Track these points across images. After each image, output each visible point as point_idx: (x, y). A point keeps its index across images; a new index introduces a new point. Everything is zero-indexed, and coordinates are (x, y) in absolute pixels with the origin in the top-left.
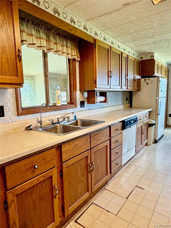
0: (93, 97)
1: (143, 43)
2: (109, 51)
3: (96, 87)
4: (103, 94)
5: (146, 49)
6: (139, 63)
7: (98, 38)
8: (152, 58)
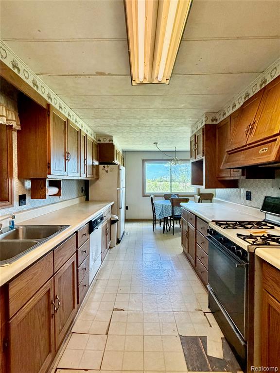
0: (42, 189)
1: (105, 123)
2: (66, 124)
3: (50, 174)
4: (56, 184)
5: (106, 131)
6: (97, 146)
7: (52, 103)
8: (111, 142)
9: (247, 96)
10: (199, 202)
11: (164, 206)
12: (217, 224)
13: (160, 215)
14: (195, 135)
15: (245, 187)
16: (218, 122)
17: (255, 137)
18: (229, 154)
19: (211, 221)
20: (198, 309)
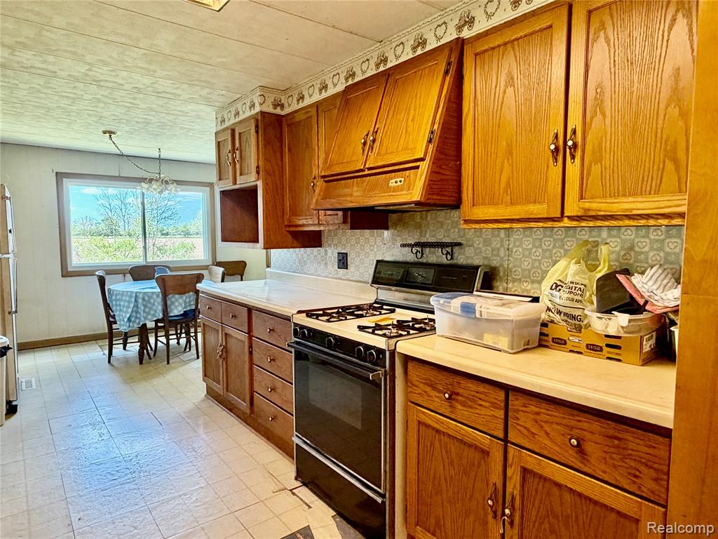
9: (350, 75)
10: (223, 281)
11: (141, 296)
12: (308, 316)
13: (129, 320)
14: (233, 131)
15: (336, 245)
16: (287, 111)
17: (379, 157)
18: (326, 182)
19: (296, 312)
20: (277, 489)
